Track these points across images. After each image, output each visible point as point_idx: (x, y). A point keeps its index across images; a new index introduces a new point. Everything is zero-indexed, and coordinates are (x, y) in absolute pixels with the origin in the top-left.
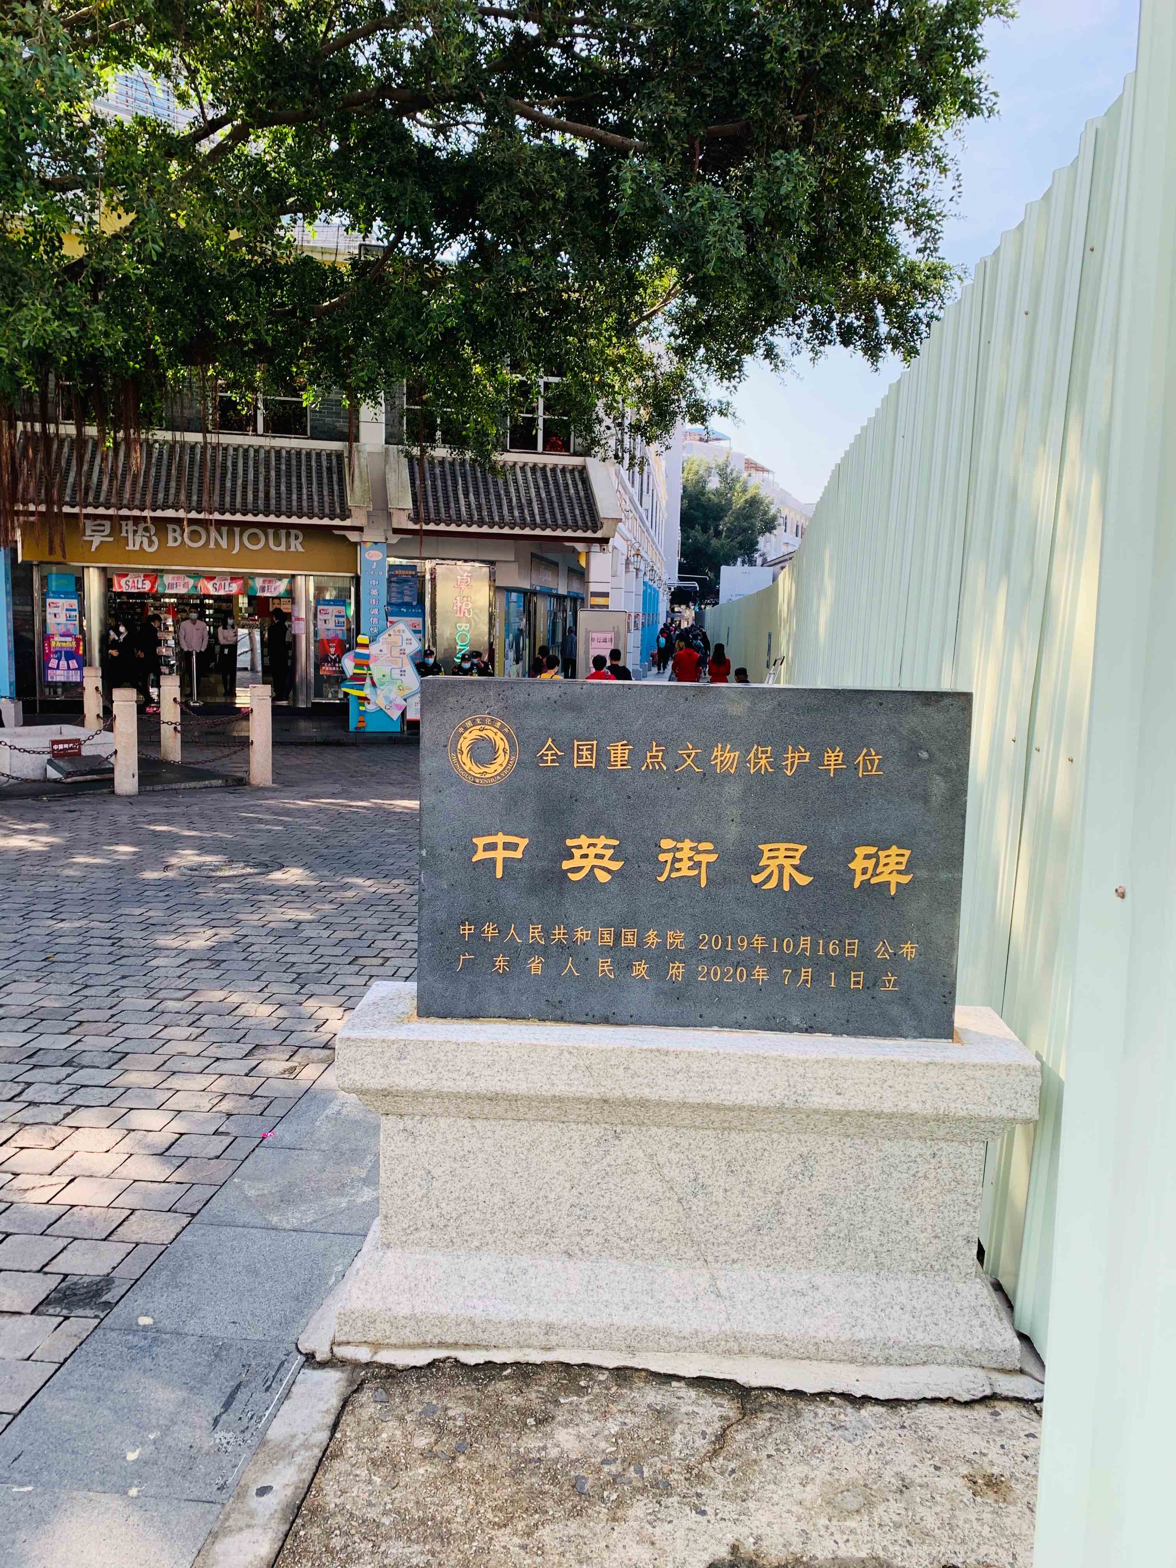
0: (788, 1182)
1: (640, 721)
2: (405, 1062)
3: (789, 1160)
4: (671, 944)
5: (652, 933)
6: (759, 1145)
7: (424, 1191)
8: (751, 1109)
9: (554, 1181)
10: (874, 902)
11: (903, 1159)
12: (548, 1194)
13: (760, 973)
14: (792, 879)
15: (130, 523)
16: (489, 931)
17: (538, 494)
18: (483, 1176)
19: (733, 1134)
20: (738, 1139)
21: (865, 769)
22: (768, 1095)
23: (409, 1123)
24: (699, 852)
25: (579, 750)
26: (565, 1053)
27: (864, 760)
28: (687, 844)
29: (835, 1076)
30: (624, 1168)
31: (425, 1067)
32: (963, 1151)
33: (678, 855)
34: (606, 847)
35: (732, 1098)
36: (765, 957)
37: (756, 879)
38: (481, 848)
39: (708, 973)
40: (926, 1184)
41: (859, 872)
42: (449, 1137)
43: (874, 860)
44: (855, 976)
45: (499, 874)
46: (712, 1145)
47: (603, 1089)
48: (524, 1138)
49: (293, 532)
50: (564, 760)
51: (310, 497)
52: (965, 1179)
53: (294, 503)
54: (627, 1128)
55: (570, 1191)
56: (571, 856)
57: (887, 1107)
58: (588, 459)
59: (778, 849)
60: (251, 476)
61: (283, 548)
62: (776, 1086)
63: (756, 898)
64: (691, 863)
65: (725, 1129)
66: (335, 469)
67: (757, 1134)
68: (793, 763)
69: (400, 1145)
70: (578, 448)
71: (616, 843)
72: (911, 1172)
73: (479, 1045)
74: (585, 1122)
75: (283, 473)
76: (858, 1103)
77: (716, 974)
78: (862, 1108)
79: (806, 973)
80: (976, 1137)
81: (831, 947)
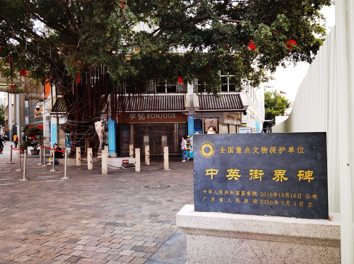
0: (287, 256)
1: (243, 142)
2: (192, 221)
3: (287, 250)
4: (254, 195)
5: (249, 192)
6: (278, 246)
7: (197, 253)
8: (276, 236)
9: (228, 252)
10: (305, 184)
11: (317, 251)
12: (226, 255)
13: (276, 202)
14: (283, 179)
15: (139, 114)
16: (210, 192)
17: (228, 101)
18: (211, 250)
19: (272, 242)
20: (273, 244)
21: (300, 151)
22: (279, 232)
23: (193, 236)
24: (259, 173)
25: (229, 149)
26: (228, 220)
27: (299, 149)
28: (256, 171)
29: (297, 228)
30: (245, 249)
31: (196, 222)
32: (334, 249)
33: (254, 173)
34: (237, 172)
35: (270, 232)
36: (277, 198)
37: (274, 179)
38: (207, 172)
39: (263, 202)
40: (324, 258)
41: (300, 177)
42: (203, 240)
43: (304, 174)
44: (301, 203)
45: (212, 178)
46: (266, 245)
47: (238, 229)
48: (220, 241)
49: (173, 114)
50: (226, 152)
51: (177, 106)
52: (335, 257)
53: (174, 107)
54: (245, 240)
55: (231, 255)
56: (228, 174)
57: (311, 236)
58: (240, 93)
59: (279, 172)
60: (164, 102)
61: (171, 117)
62: (281, 230)
63: (274, 183)
64: (257, 175)
65: (269, 241)
66: (182, 99)
67: (278, 242)
68: (281, 151)
69: (191, 241)
70: (237, 90)
71: (239, 171)
72: (320, 254)
73: (208, 218)
74: (235, 238)
75: (171, 101)
76: (303, 235)
77: (265, 202)
78: (304, 236)
79: (288, 202)
80: (337, 245)
81: (294, 196)
